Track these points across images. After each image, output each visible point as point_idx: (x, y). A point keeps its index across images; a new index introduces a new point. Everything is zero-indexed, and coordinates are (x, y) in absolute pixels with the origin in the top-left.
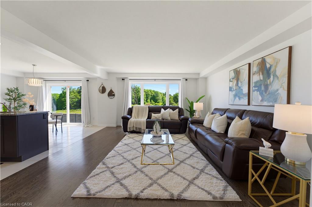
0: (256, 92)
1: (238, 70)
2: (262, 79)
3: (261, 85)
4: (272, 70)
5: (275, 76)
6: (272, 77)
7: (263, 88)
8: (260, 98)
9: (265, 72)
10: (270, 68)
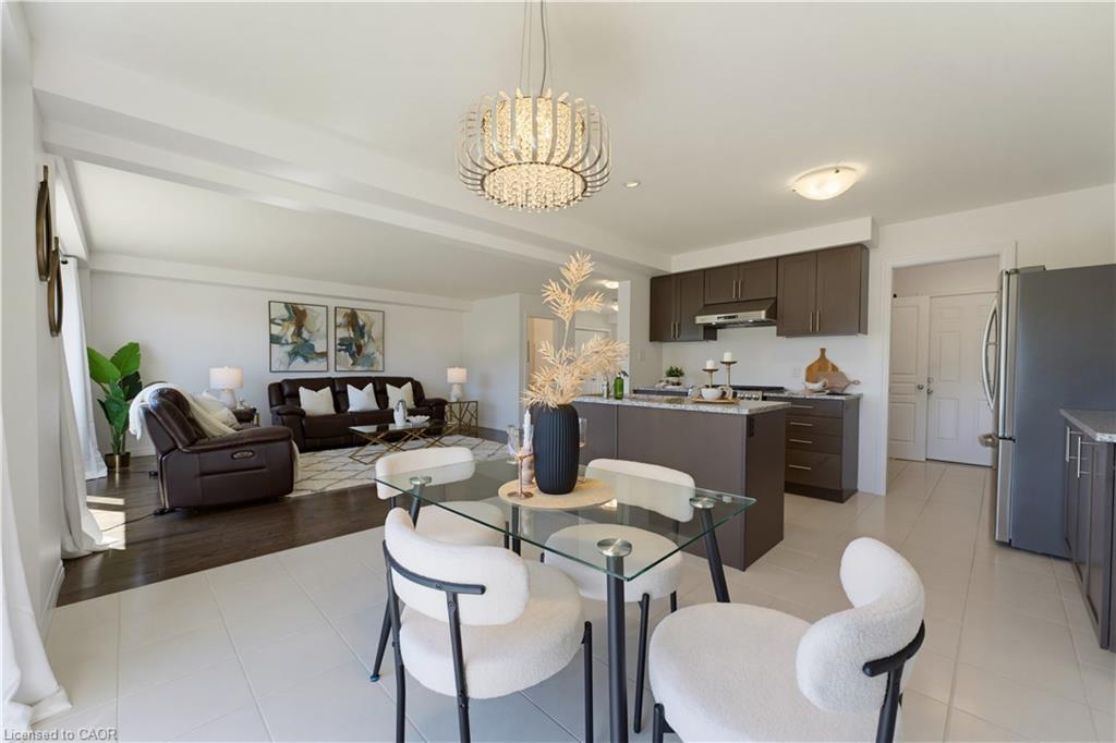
0: (343, 352)
1: (301, 308)
2: (352, 336)
3: (351, 344)
4: (366, 329)
5: (370, 337)
6: (366, 338)
7: (354, 349)
8: (351, 361)
9: (357, 328)
10: (364, 326)
